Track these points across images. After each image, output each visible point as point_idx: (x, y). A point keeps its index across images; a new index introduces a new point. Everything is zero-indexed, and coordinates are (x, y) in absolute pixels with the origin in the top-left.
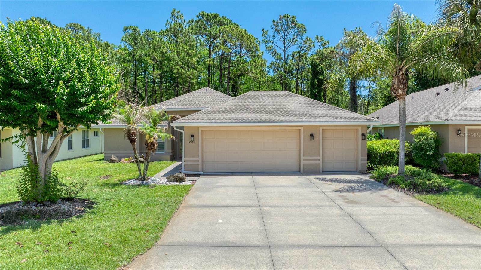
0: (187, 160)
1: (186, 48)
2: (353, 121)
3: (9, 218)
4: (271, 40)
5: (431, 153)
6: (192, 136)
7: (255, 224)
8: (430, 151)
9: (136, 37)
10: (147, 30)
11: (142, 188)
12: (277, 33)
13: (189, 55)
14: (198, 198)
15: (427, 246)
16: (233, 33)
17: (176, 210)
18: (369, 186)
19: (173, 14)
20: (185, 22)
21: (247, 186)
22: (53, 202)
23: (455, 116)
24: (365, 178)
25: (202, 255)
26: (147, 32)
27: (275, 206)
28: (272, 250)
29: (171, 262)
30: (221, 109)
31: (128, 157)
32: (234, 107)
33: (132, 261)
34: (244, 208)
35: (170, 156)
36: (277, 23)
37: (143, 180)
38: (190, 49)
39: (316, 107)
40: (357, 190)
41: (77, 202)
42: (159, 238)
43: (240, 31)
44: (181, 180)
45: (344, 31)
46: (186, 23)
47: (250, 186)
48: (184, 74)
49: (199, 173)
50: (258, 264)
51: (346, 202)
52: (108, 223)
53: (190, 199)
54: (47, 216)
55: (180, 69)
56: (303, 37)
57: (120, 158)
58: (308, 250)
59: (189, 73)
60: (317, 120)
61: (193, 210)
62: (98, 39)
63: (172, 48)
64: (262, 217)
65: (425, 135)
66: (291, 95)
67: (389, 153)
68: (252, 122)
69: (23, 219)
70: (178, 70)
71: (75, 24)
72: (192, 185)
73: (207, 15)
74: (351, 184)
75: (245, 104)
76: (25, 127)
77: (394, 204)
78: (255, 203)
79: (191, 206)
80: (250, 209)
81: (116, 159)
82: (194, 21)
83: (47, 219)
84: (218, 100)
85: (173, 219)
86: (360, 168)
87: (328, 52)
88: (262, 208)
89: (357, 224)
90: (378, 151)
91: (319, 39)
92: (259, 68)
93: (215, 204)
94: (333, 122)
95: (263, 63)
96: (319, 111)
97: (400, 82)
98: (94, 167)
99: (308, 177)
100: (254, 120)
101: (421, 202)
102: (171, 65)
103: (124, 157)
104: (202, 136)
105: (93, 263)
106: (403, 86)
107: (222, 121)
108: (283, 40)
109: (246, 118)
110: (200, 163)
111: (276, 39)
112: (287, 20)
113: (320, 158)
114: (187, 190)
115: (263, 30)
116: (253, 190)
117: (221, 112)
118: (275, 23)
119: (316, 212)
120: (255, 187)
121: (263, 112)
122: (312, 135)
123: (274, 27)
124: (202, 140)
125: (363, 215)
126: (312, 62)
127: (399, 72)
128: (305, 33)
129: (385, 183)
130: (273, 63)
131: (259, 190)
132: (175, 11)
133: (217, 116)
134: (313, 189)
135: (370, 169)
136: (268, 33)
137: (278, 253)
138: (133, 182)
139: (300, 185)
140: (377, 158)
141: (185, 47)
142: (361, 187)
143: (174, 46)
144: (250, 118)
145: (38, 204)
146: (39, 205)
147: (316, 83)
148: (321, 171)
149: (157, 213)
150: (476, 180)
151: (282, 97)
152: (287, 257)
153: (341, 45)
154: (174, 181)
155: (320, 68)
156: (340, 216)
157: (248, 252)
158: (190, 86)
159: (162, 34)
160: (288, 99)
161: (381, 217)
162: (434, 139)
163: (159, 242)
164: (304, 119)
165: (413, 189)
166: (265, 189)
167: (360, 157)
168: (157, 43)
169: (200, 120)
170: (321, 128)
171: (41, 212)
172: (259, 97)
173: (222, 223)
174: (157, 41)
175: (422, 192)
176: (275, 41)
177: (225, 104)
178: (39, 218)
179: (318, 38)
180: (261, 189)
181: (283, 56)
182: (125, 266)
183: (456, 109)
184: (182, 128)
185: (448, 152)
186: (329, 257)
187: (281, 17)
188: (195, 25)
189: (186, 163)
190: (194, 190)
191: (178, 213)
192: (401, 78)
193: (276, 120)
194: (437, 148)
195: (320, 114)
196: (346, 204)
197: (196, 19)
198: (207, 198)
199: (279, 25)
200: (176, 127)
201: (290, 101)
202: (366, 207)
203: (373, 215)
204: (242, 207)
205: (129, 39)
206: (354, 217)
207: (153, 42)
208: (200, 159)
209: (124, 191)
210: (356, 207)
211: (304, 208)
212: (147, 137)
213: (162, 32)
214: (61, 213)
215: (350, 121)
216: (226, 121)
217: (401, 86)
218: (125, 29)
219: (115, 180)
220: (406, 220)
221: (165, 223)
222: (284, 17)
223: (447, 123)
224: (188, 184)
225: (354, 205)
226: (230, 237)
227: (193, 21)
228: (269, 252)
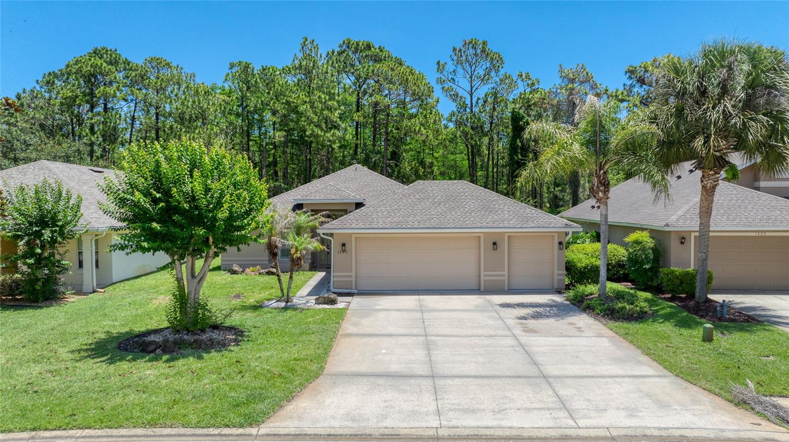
0: (336, 275)
1: (325, 98)
2: (547, 227)
3: (168, 347)
4: (450, 78)
5: (648, 267)
6: (344, 245)
7: (420, 354)
8: (647, 264)
9: (249, 79)
10: (264, 67)
11: (289, 313)
12: (459, 66)
13: (330, 109)
14: (356, 324)
15: (589, 377)
16: (393, 75)
17: (334, 339)
18: (560, 311)
19: (304, 45)
20: (321, 56)
21: (412, 310)
22: (203, 331)
23: (678, 220)
24: (558, 299)
25: (368, 384)
26: (264, 70)
27: (443, 336)
28: (435, 380)
29: (341, 390)
30: (379, 209)
31: (254, 266)
32: (396, 206)
33: (304, 389)
34: (408, 337)
35: (310, 264)
36: (460, 50)
37: (287, 302)
38: (330, 100)
39: (502, 205)
40: (545, 316)
41: (222, 329)
42: (324, 368)
43: (403, 73)
44: (333, 302)
45: (559, 69)
46: (323, 58)
47: (416, 310)
48: (320, 136)
49: (352, 291)
50: (421, 391)
51: (524, 331)
52: (269, 354)
53: (347, 326)
54: (203, 346)
55: (316, 130)
56: (500, 74)
57: (244, 267)
58: (471, 379)
59: (328, 135)
60: (501, 225)
61: (353, 339)
62: (192, 82)
63: (304, 97)
64: (428, 347)
65: (641, 243)
66: (471, 187)
67: (591, 267)
68: (418, 228)
69: (180, 348)
70: (313, 131)
71: (157, 59)
72: (345, 309)
73: (357, 44)
74: (538, 309)
75: (410, 201)
76: (177, 251)
77: (578, 334)
78: (421, 331)
79: (350, 335)
80: (415, 338)
81: (239, 270)
82: (336, 53)
83: (203, 349)
84: (374, 184)
85: (333, 349)
86: (556, 286)
87: (535, 99)
88: (428, 338)
89: (527, 356)
90: (579, 265)
91: (524, 77)
92: (431, 126)
93: (376, 332)
94: (521, 228)
95: (437, 119)
96: (506, 212)
97: (601, 183)
98: (215, 282)
99: (488, 297)
100: (422, 226)
101: (611, 331)
102: (303, 123)
103: (248, 266)
104: (356, 245)
105: (270, 389)
106: (605, 188)
107: (381, 227)
108: (468, 76)
109: (411, 223)
110: (353, 279)
111: (458, 75)
112: (474, 48)
113: (506, 273)
114: (341, 314)
115: (438, 63)
116: (418, 315)
117: (380, 213)
118: (457, 52)
119: (487, 342)
120: (422, 311)
121: (433, 213)
122: (495, 244)
123: (455, 58)
124: (356, 249)
125: (537, 346)
126: (513, 112)
127: (600, 170)
128: (502, 67)
129: (579, 307)
130: (453, 114)
131: (426, 315)
132: (306, 40)
133: (375, 219)
134: (491, 314)
135: (568, 287)
136: (447, 67)
137: (440, 382)
138: (275, 304)
139: (478, 309)
140: (576, 274)
141: (323, 96)
142: (549, 312)
143: (305, 94)
144: (416, 223)
145: (188, 333)
146: (190, 333)
147: (518, 145)
148: (506, 290)
149: (316, 342)
150: (691, 303)
151: (459, 191)
152: (448, 385)
153: (554, 90)
154: (325, 303)
155: (524, 122)
156: (513, 346)
157: (412, 381)
158: (328, 153)
159: (286, 71)
160: (466, 194)
161: (555, 348)
162: (652, 249)
163: (325, 372)
164: (484, 224)
165: (608, 315)
166: (435, 314)
167: (556, 272)
168: (280, 88)
169: (353, 226)
170: (506, 236)
171: (196, 341)
172: (429, 191)
173: (385, 353)
174: (279, 85)
175: (616, 319)
176: (456, 79)
177: (385, 201)
178: (196, 348)
179: (521, 76)
180: (428, 314)
181: (468, 102)
182: (299, 392)
183: (682, 210)
184: (331, 235)
185: (669, 267)
186: (489, 386)
187: (466, 44)
188: (337, 59)
189: (336, 279)
190: (350, 315)
191: (337, 342)
192: (602, 178)
193: (449, 226)
194: (656, 260)
195: (506, 216)
196: (524, 334)
197: (337, 49)
198: (367, 324)
199: (463, 54)
200: (323, 234)
201: (469, 197)
202: (545, 336)
203: (548, 345)
204: (407, 336)
205: (238, 83)
206: (526, 348)
207: (274, 87)
208: (353, 274)
209: (268, 316)
210: (533, 337)
211: (475, 338)
212: (293, 251)
213: (287, 69)
214: (216, 342)
215: (543, 227)
216: (386, 226)
217: (601, 188)
218: (232, 66)
219: (252, 301)
220: (581, 351)
221: (326, 353)
222: (471, 42)
223: (667, 229)
224: (341, 307)
225: (531, 334)
226: (395, 368)
227: (333, 52)
228: (432, 381)
